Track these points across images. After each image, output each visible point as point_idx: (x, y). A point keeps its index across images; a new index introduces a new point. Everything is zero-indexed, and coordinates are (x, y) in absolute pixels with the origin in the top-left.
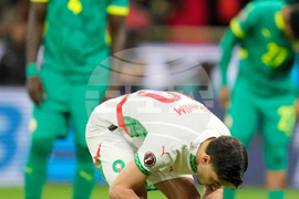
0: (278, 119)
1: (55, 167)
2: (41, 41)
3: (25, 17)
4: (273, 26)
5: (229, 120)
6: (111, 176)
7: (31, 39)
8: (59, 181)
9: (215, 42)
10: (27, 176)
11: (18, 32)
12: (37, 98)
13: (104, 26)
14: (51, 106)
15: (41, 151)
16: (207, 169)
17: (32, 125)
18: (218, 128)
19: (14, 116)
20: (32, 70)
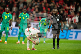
0: (45, 31)
1: (21, 35)
2: (20, 22)
3: (18, 19)
4: (45, 21)
5: (40, 31)
6: (27, 36)
7: (19, 22)
8: (22, 37)
9: (38, 22)
10: (18, 36)
11: (18, 21)
12: (20, 28)
13: (27, 20)
14: (21, 29)
15: (20, 34)
16: (37, 36)
17: (19, 31)
18: (39, 32)
19: (17, 30)
20: (19, 25)
